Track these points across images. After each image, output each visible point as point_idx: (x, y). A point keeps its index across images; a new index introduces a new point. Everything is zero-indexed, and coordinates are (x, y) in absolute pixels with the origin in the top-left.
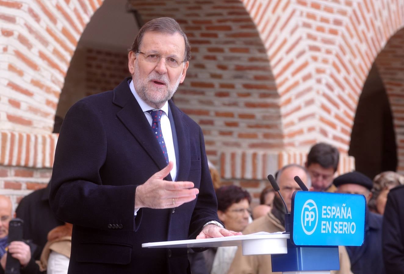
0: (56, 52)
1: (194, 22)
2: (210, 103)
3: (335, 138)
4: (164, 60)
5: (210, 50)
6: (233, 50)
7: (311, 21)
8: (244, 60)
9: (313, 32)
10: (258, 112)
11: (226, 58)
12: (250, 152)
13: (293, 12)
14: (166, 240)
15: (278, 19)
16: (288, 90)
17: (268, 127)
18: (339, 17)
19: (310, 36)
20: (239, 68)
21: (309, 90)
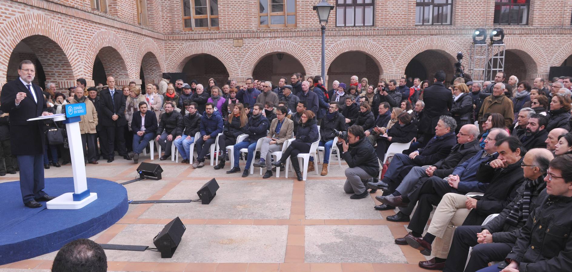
0: (3, 60)
1: (45, 49)
2: (54, 69)
3: (88, 76)
4: (30, 71)
5: (51, 56)
6: (57, 56)
7: (78, 47)
8: (61, 58)
9: (79, 50)
10: (67, 71)
11: (55, 58)
12: (66, 81)
13: (73, 45)
14: (36, 117)
15: (68, 47)
16: (74, 65)
17: (70, 75)
18: (85, 46)
19: (78, 51)
20: (60, 60)
21: (80, 65)
